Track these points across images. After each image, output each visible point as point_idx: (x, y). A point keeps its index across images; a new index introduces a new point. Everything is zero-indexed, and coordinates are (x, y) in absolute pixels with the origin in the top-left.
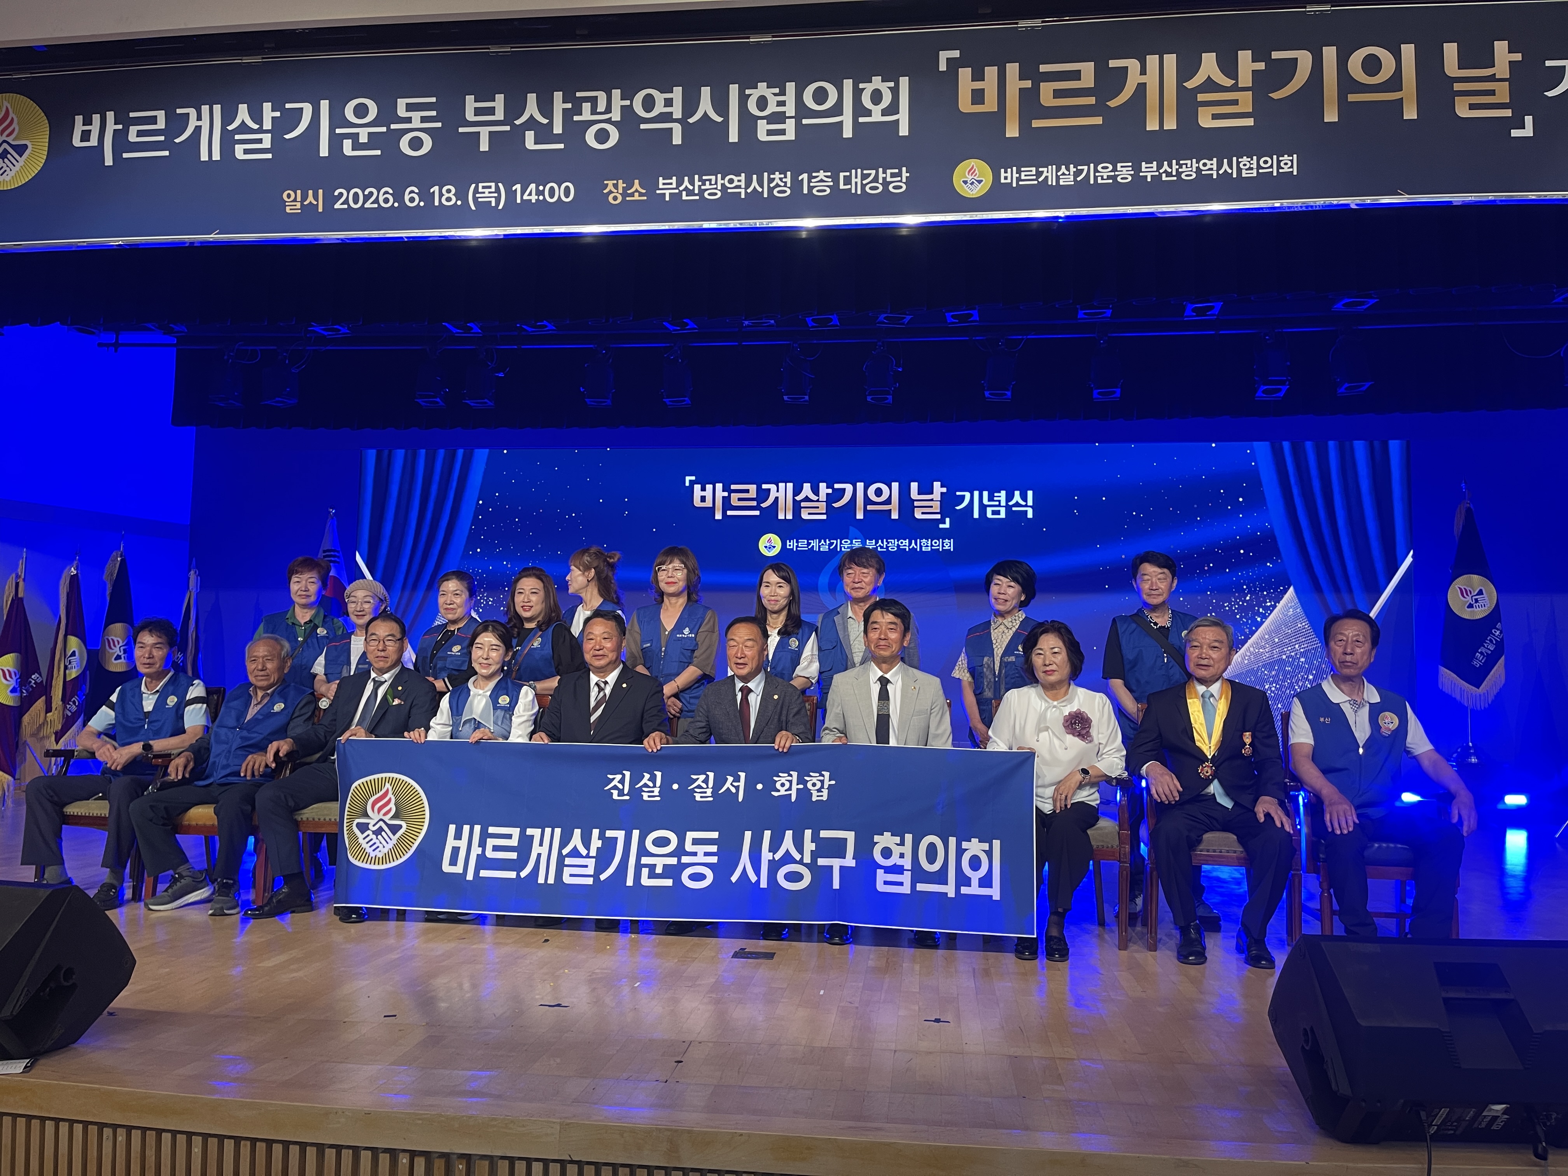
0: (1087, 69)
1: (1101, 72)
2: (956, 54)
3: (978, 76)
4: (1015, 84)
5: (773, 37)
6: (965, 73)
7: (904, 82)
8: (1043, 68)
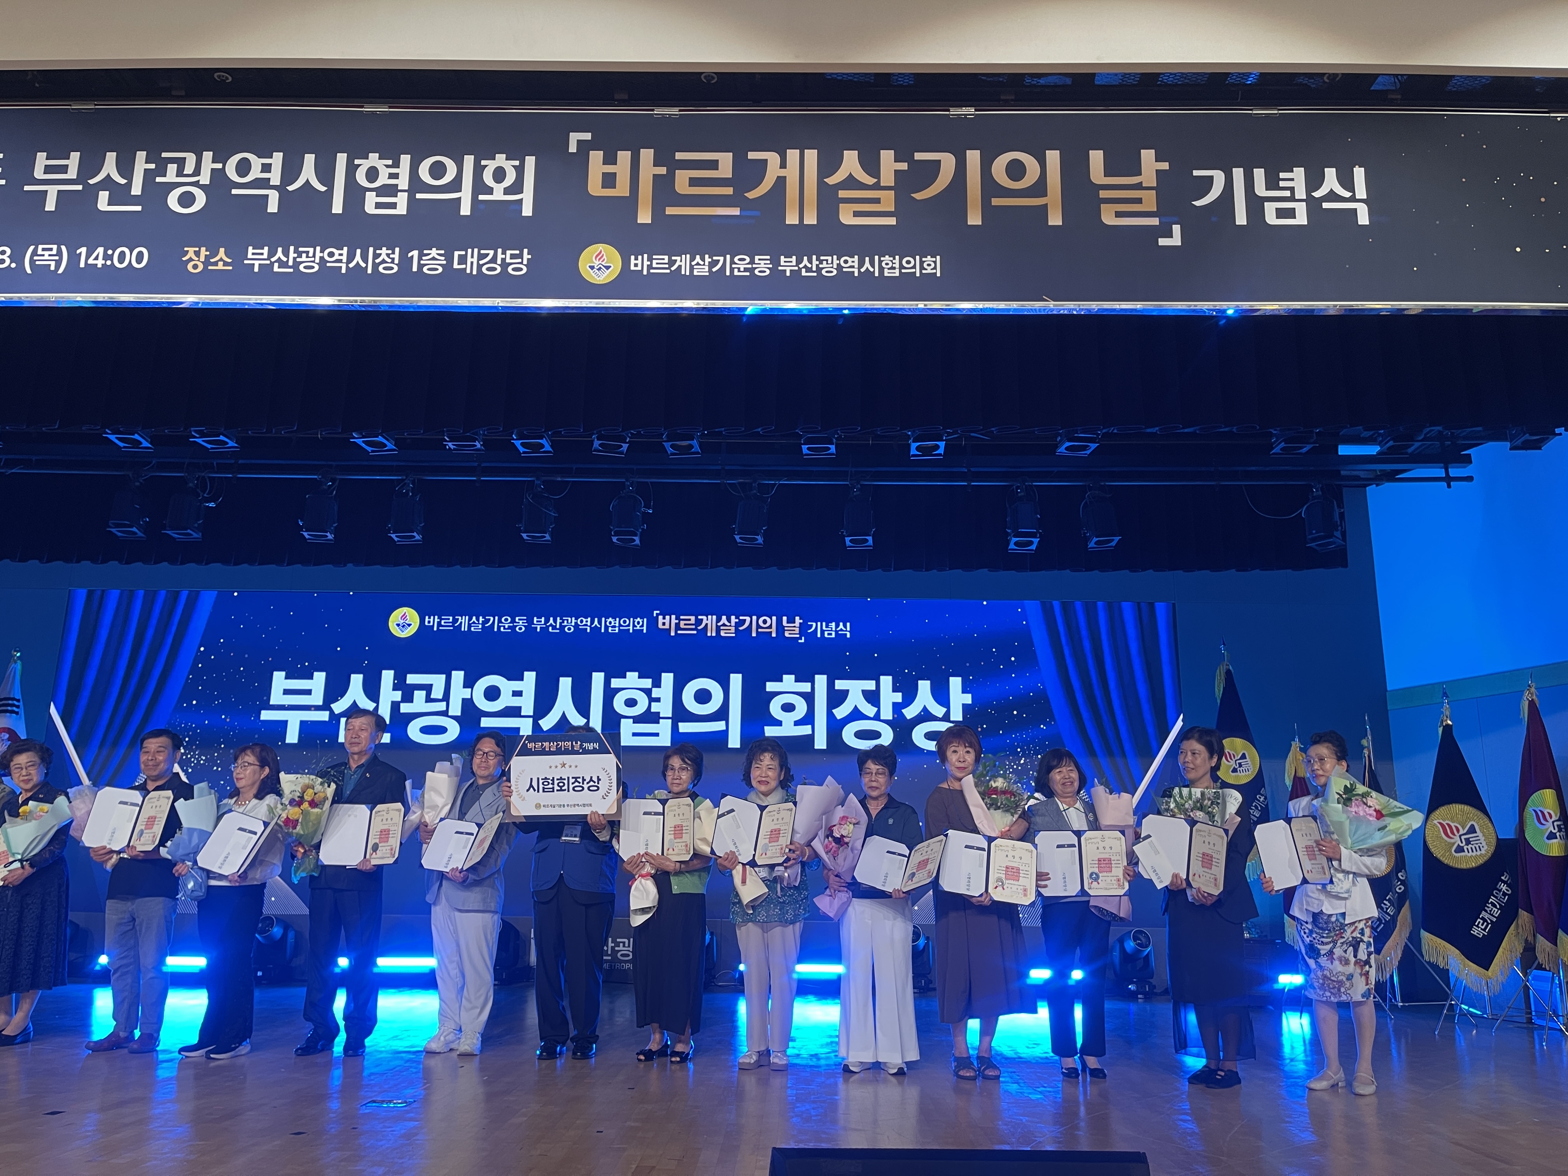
0: (725, 160)
1: (740, 162)
2: (587, 136)
3: (610, 159)
4: (648, 167)
5: (390, 107)
6: (596, 157)
7: (530, 162)
8: (679, 156)
